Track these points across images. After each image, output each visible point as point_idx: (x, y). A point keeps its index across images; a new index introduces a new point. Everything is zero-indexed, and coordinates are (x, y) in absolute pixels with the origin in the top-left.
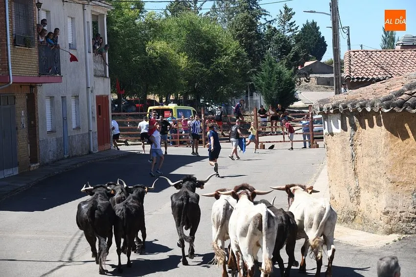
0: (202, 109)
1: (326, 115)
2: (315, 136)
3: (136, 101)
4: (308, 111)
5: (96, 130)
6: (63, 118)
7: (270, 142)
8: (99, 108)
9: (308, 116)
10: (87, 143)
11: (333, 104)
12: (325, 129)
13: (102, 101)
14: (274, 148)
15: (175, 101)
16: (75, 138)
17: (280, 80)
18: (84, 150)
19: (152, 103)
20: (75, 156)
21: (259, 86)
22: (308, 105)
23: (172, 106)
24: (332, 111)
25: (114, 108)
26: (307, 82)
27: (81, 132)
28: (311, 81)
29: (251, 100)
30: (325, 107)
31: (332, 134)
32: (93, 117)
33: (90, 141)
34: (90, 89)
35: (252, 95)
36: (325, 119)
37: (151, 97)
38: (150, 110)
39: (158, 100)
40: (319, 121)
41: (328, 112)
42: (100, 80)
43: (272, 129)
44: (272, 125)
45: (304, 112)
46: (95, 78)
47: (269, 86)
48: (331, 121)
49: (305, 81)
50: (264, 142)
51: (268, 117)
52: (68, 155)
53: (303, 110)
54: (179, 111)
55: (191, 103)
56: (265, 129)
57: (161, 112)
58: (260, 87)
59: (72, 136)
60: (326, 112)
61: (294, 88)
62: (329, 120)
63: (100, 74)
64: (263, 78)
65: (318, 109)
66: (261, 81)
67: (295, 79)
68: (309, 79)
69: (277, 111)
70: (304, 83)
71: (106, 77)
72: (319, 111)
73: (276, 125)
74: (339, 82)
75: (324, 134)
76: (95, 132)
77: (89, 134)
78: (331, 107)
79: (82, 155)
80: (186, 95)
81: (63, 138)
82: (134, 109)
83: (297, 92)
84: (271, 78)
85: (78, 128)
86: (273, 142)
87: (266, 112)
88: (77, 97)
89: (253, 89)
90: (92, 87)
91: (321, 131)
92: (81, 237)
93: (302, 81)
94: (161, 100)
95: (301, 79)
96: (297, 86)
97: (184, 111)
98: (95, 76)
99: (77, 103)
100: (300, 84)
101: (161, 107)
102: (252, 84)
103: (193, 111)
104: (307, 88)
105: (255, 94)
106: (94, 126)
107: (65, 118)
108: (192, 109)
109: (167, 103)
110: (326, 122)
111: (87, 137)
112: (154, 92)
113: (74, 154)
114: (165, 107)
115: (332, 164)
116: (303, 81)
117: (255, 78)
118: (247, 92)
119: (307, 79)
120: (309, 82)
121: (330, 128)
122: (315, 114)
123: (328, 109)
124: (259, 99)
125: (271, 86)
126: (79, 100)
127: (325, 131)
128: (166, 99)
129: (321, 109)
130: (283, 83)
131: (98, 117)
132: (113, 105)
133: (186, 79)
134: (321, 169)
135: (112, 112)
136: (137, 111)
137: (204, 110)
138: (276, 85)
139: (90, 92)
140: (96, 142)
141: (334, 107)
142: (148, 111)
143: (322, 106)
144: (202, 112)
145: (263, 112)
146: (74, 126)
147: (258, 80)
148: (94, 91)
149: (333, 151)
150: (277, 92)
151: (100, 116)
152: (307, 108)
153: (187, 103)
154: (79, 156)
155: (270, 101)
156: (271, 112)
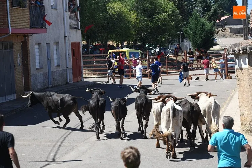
0: (147, 51)
1: (237, 55)
2: (229, 71)
3: (100, 46)
4: (223, 52)
5: (71, 67)
6: (48, 59)
7: (196, 75)
8: (73, 51)
10: (65, 76)
11: (242, 47)
12: (236, 65)
13: (75, 46)
14: (199, 79)
15: (127, 46)
16: (56, 73)
17: (203, 31)
18: (63, 81)
19: (111, 47)
20: (57, 86)
21: (188, 35)
22: (223, 48)
23: (125, 49)
24: (241, 52)
25: (84, 51)
26: (223, 31)
27: (61, 69)
28: (226, 30)
29: (183, 45)
30: (236, 49)
31: (242, 69)
32: (69, 58)
33: (67, 75)
34: (67, 38)
35: (183, 41)
36: (236, 58)
37: (110, 43)
38: (110, 53)
39: (115, 45)
40: (232, 60)
41: (239, 53)
42: (74, 31)
43: (198, 66)
44: (198, 62)
45: (220, 53)
46: (71, 30)
47: (195, 34)
48: (241, 60)
49: (222, 30)
50: (192, 75)
51: (194, 57)
52: (51, 85)
53: (220, 52)
54: (130, 53)
55: (139, 48)
56: (193, 66)
57: (118, 54)
58: (189, 35)
59: (54, 71)
60: (237, 53)
61: (213, 36)
62: (239, 58)
63: (74, 26)
64: (191, 29)
65: (232, 50)
66: (189, 31)
67: (214, 29)
68: (224, 29)
70: (221, 32)
71: (78, 29)
72: (232, 52)
73: (200, 62)
74: (246, 31)
75: (236, 69)
76: (71, 69)
77: (66, 70)
78: (241, 49)
79: (62, 85)
80: (135, 42)
81: (48, 73)
82: (99, 52)
83: (216, 39)
84: (196, 29)
85: (58, 66)
86: (198, 75)
87: (193, 53)
88: (57, 43)
89: (184, 37)
90: (68, 37)
91: (233, 67)
92: (61, 144)
93: (219, 31)
94: (118, 45)
95: (219, 29)
96: (215, 34)
97: (134, 53)
98: (70, 28)
99: (58, 48)
100: (218, 33)
101: (117, 50)
102: (183, 34)
103: (141, 53)
104: (223, 36)
105: (185, 40)
106: (70, 65)
107: (49, 59)
108: (140, 51)
109: (122, 48)
110: (237, 60)
111: (65, 72)
112: (113, 40)
113: (56, 84)
114: (121, 50)
115: (241, 90)
116: (220, 31)
117: (185, 29)
118: (179, 39)
119: (223, 29)
120: (224, 31)
121: (240, 65)
122: (229, 54)
123: (239, 50)
124: (188, 44)
125: (197, 35)
126: (59, 45)
127: (237, 67)
128: (122, 45)
129: (234, 51)
130: (205, 33)
131: (73, 58)
132: (83, 49)
133: (135, 30)
134: (234, 94)
135: (83, 54)
136: (100, 53)
137: (149, 52)
138: (200, 34)
139: (67, 40)
140: (71, 76)
141: (243, 49)
142: (109, 54)
143: (234, 48)
144: (147, 54)
145: (191, 53)
146: (56, 64)
147: (187, 30)
148: (70, 39)
149: (242, 81)
150: (201, 39)
151: (74, 57)
152: (223, 50)
153: (136, 47)
154: (60, 86)
155: (195, 45)
156: (197, 54)
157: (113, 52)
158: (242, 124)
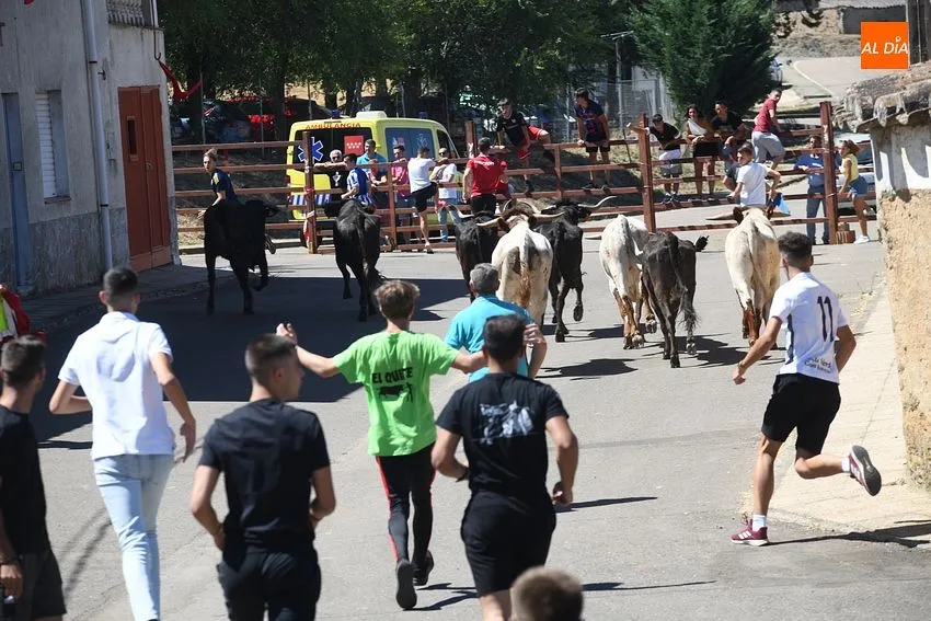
0: (468, 125)
1: (883, 134)
2: (841, 205)
3: (250, 106)
4: (816, 121)
5: (122, 204)
6: (12, 166)
7: (692, 228)
8: (129, 129)
9: (819, 140)
10: (94, 246)
11: (907, 93)
12: (880, 177)
13: (136, 103)
14: (707, 248)
15: (379, 103)
16: (53, 231)
17: (720, 23)
18: (85, 269)
19: (303, 110)
20: (56, 291)
21: (652, 46)
22: (815, 103)
23: (368, 118)
24: (903, 119)
25: (178, 130)
26: (811, 25)
27: (72, 210)
28: (824, 21)
29: (628, 91)
30: (880, 105)
31: (905, 195)
32: (112, 161)
33: (102, 240)
34: (97, 69)
35: (628, 75)
36: (880, 146)
37: (298, 91)
38: (299, 134)
39: (321, 101)
41: (892, 121)
42: (132, 34)
43: (699, 188)
44: (699, 170)
45: (802, 127)
46: (114, 31)
47: (684, 43)
48: (900, 153)
49: (805, 21)
50: (674, 229)
51: (683, 147)
52: (31, 288)
53: (800, 121)
54: (391, 133)
55: (431, 109)
56: (676, 188)
57: (334, 138)
58: (655, 47)
59: (43, 224)
60: (883, 123)
61: (766, 47)
62: (894, 148)
63: (129, 15)
64: (666, 18)
65: (858, 111)
66: (656, 27)
67: (771, 15)
68: (817, 17)
69: (716, 125)
70: (800, 30)
71: (148, 25)
72: (860, 121)
73: (711, 171)
74: (922, 22)
75: (878, 195)
76: (120, 210)
77: (100, 215)
78: (900, 105)
79: (80, 287)
80: (410, 82)
81: (11, 233)
82: (245, 131)
83: (778, 60)
84: (690, 16)
85: (62, 198)
86: (702, 228)
88: (54, 95)
89: (632, 56)
90: (105, 61)
92: (86, 556)
93: (794, 23)
94: (331, 101)
95: (791, 15)
96: (776, 41)
97: (408, 134)
98: (113, 22)
99: (56, 115)
100: (787, 34)
101: (332, 123)
102: (629, 40)
103: (439, 132)
104: (813, 48)
105: (638, 71)
106: (115, 190)
107: (18, 166)
108: (434, 126)
109: (352, 110)
110: (884, 157)
111: (94, 227)
112: (306, 72)
113: (52, 283)
114: (347, 121)
115: (906, 292)
116: (800, 25)
117: (636, 17)
118: (612, 71)
119: (812, 15)
120: (816, 25)
121: (897, 174)
122: (847, 130)
123: (892, 110)
124: (652, 89)
125: (692, 45)
126: (60, 103)
127: (883, 185)
128: (350, 97)
129: (867, 113)
130: (730, 33)
131: (127, 161)
132: (175, 121)
133: (411, 28)
134: (868, 313)
135: (174, 141)
136: (254, 136)
137: (474, 126)
138: (707, 42)
139: (97, 78)
140: (123, 242)
141: (911, 105)
142: (292, 138)
143: (870, 101)
144: (469, 135)
146: (49, 190)
147: (647, 25)
148: (112, 73)
149: (910, 252)
150: (709, 63)
151: (134, 158)
152: (813, 113)
153: (417, 107)
154: (71, 290)
155: (689, 95)
156: (695, 131)
157: (312, 132)
158: (912, 448)
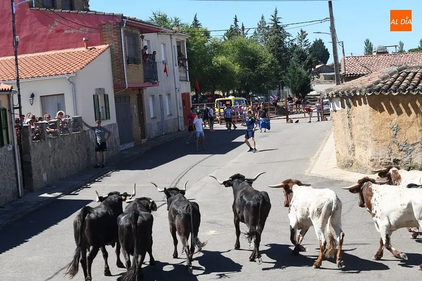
0: (251, 99)
1: (331, 99)
3: (208, 96)
5: (182, 116)
7: (295, 118)
8: (184, 101)
9: (320, 100)
10: (177, 124)
13: (185, 96)
15: (233, 95)
17: (301, 78)
18: (175, 129)
19: (218, 96)
22: (319, 93)
23: (231, 98)
24: (335, 96)
25: (194, 101)
27: (173, 117)
29: (283, 91)
30: (330, 93)
31: (336, 111)
32: (180, 107)
33: (179, 123)
34: (177, 89)
35: (283, 88)
36: (330, 101)
37: (217, 92)
38: (217, 101)
39: (221, 94)
40: (327, 103)
41: (332, 96)
42: (184, 82)
43: (297, 110)
44: (297, 107)
45: (317, 98)
46: (181, 82)
47: (293, 82)
48: (334, 103)
49: (317, 77)
50: (292, 119)
52: (165, 133)
54: (235, 100)
55: (243, 95)
56: (292, 110)
57: (224, 102)
58: (288, 83)
59: (167, 120)
61: (310, 83)
63: (183, 79)
64: (290, 77)
65: (326, 95)
66: (288, 79)
67: (310, 76)
68: (319, 76)
69: (300, 98)
70: (316, 79)
71: (187, 81)
72: (327, 97)
73: (299, 107)
74: (338, 77)
75: (330, 111)
77: (178, 118)
78: (334, 93)
79: (174, 132)
80: (239, 90)
81: (161, 122)
82: (207, 101)
83: (312, 85)
84: (294, 77)
85: (171, 115)
86: (298, 118)
87: (292, 98)
88: (169, 95)
89: (283, 85)
90: (179, 88)
91: (328, 110)
94: (224, 95)
95: (314, 76)
96: (311, 81)
97: (239, 101)
98: (180, 80)
99: (169, 99)
100: (314, 80)
101: (224, 99)
102: (283, 81)
104: (319, 83)
105: (285, 87)
106: (181, 113)
107: (162, 109)
108: (244, 99)
109: (228, 97)
110: (331, 104)
111: (177, 120)
112: (219, 89)
113: (169, 131)
114: (226, 98)
115: (336, 130)
117: (284, 77)
118: (279, 86)
120: (319, 78)
121: (334, 107)
122: (324, 98)
123: (332, 94)
124: (288, 91)
125: (295, 82)
127: (331, 109)
128: (227, 94)
129: (328, 95)
130: (302, 80)
131: (183, 107)
132: (193, 99)
133: (239, 80)
134: (330, 134)
135: (192, 103)
138: (298, 81)
139: (177, 91)
140: (183, 123)
141: (336, 93)
143: (328, 93)
144: (251, 101)
145: (290, 99)
146: (168, 114)
147: (286, 78)
148: (180, 90)
149: (337, 122)
150: (299, 85)
151: (185, 107)
152: (318, 95)
153: (240, 95)
154: (172, 133)
155: (294, 91)
156: (296, 99)
157: (220, 101)
158: (338, 161)
